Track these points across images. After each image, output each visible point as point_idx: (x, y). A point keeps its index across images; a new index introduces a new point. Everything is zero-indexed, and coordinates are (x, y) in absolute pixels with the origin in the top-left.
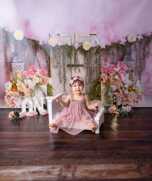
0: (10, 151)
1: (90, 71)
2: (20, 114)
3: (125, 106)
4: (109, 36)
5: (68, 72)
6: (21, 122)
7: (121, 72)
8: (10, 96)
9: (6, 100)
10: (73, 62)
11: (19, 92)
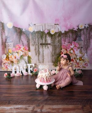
0: (4, 96)
1: (55, 47)
2: (11, 74)
3: (78, 70)
4: (67, 25)
5: (41, 48)
6: (11, 79)
7: (75, 48)
8: (5, 64)
9: (3, 66)
10: (44, 42)
11: (10, 61)
